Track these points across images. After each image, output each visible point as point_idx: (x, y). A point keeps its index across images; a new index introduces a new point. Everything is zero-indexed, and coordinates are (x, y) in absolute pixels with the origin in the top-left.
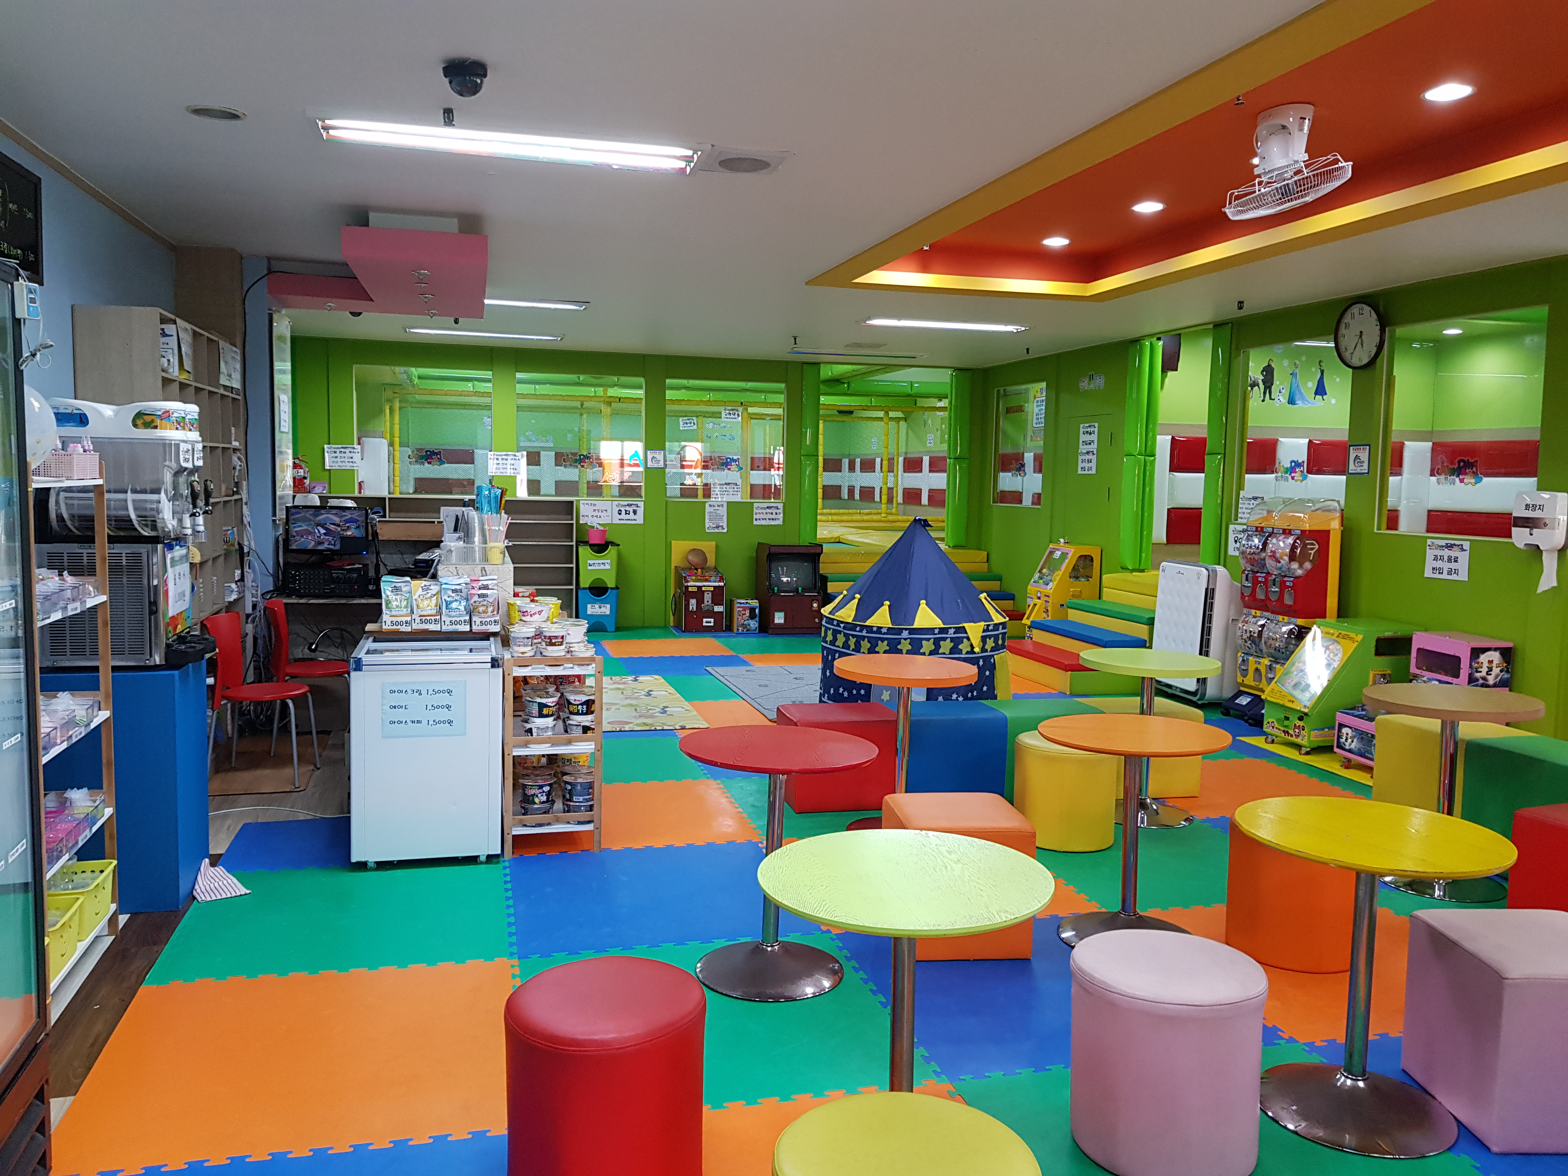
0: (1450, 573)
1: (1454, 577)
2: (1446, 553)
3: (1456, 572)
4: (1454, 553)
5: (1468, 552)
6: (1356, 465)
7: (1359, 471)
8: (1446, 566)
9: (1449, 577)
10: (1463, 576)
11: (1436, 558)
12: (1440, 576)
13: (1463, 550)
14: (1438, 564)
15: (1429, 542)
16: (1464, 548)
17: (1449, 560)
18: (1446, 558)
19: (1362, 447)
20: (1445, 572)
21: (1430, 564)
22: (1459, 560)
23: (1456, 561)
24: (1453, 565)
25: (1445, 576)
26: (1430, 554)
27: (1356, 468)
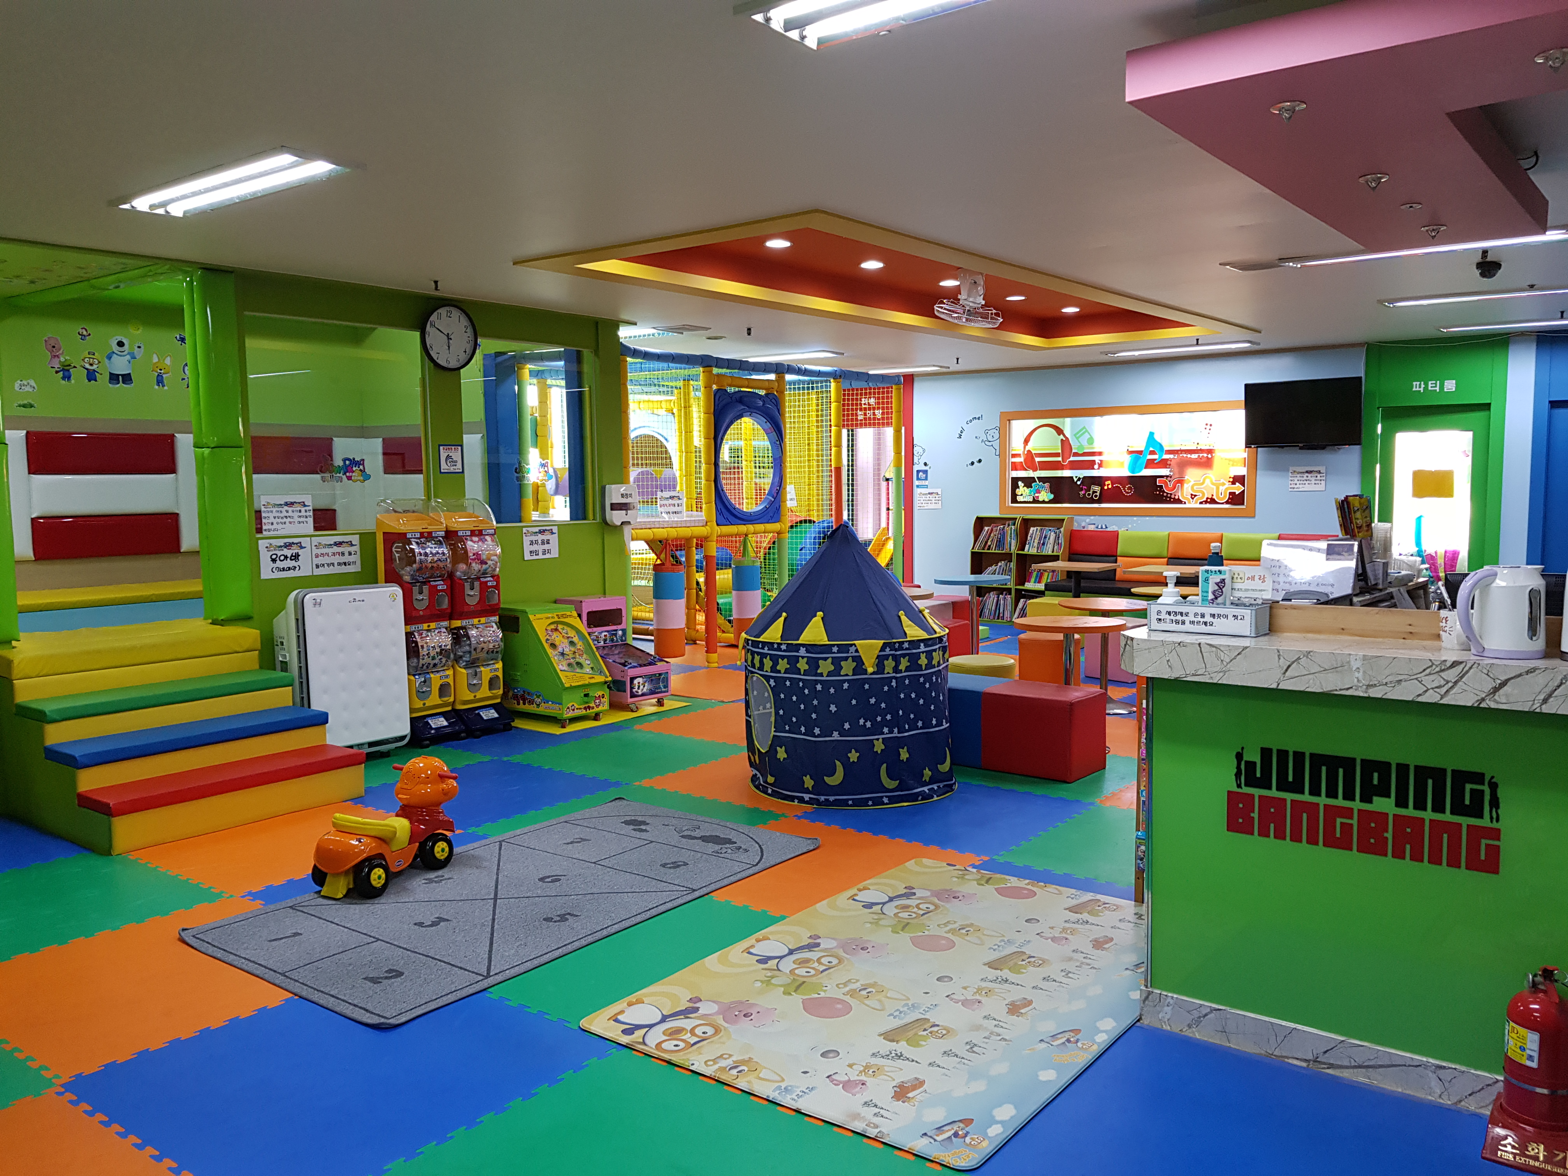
0: (544, 553)
1: (547, 556)
2: (540, 537)
3: (549, 551)
4: (545, 537)
5: (557, 535)
6: (449, 464)
7: (452, 470)
8: (540, 548)
9: (544, 557)
10: (555, 554)
11: (532, 543)
12: (537, 557)
13: (552, 533)
14: (535, 547)
15: (524, 530)
16: (554, 531)
17: (543, 543)
18: (540, 542)
19: (453, 447)
20: (541, 553)
21: (527, 548)
22: (550, 542)
23: (548, 543)
24: (546, 547)
25: (541, 556)
26: (526, 540)
27: (447, 467)
